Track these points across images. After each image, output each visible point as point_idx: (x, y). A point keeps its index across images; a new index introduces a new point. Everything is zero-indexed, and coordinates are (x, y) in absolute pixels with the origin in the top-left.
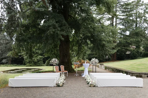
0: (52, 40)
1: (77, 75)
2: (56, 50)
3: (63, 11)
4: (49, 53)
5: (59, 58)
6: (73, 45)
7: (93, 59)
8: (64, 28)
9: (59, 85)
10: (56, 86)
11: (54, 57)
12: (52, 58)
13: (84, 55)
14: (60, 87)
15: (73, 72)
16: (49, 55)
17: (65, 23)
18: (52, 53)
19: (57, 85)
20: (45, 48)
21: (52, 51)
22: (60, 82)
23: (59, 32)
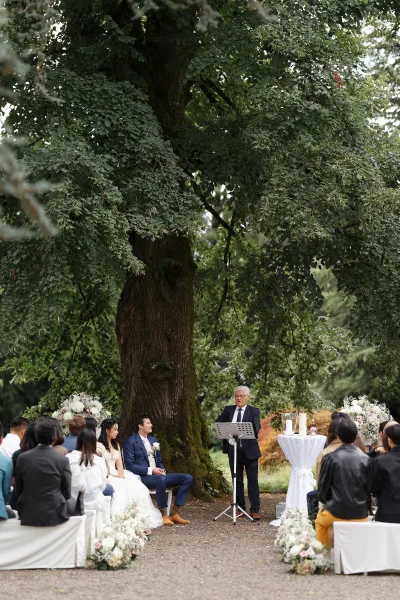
0: (67, 268)
1: (235, 517)
2: (97, 334)
3: (142, 60)
4: (45, 351)
5: (120, 395)
6: (220, 296)
7: (355, 402)
8: (149, 181)
9: (104, 562)
10: (89, 568)
11: (83, 388)
12: (68, 395)
13: (307, 373)
14: (110, 573)
15: (216, 496)
16: (45, 370)
17: (155, 150)
18: (68, 354)
19: (90, 563)
20: (19, 324)
21: (66, 342)
22: (108, 543)
23: (111, 218)
